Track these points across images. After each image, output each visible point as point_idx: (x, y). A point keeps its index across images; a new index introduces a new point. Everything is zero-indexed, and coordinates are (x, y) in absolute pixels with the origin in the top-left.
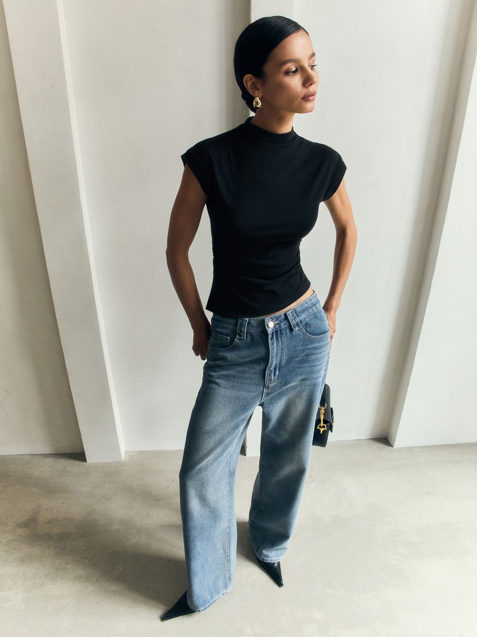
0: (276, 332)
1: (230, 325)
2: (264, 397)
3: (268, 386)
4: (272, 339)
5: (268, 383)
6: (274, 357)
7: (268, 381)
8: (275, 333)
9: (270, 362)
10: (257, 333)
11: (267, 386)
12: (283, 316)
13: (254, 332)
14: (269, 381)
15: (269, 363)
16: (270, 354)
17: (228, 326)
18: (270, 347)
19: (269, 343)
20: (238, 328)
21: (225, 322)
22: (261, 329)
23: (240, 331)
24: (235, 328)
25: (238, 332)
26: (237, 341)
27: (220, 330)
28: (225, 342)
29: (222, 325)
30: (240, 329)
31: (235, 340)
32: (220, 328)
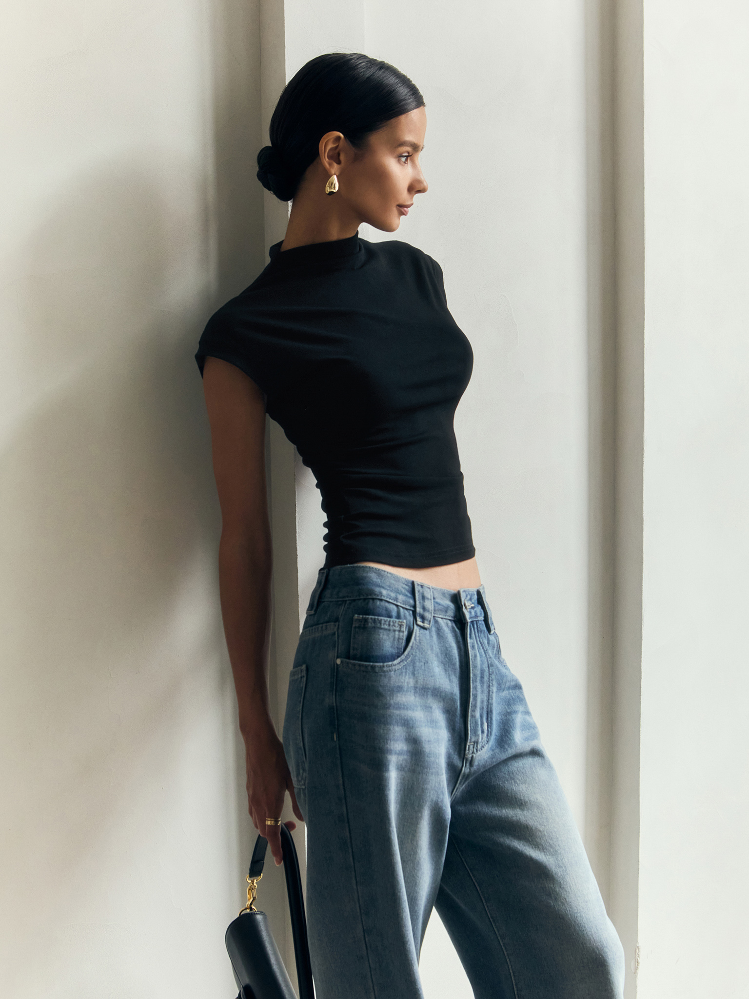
0: (474, 622)
1: (400, 594)
2: (460, 784)
3: (472, 757)
4: (470, 635)
5: (471, 752)
7: (471, 747)
8: (472, 624)
9: (471, 691)
10: (446, 619)
11: (470, 759)
12: (476, 596)
13: (442, 615)
14: (473, 748)
17: (396, 595)
18: (470, 652)
20: (418, 603)
21: (389, 587)
22: (451, 613)
23: (424, 608)
24: (412, 602)
25: (419, 610)
26: (418, 632)
27: (383, 603)
28: (397, 633)
29: (384, 592)
30: (422, 605)
31: (415, 631)
32: (381, 600)
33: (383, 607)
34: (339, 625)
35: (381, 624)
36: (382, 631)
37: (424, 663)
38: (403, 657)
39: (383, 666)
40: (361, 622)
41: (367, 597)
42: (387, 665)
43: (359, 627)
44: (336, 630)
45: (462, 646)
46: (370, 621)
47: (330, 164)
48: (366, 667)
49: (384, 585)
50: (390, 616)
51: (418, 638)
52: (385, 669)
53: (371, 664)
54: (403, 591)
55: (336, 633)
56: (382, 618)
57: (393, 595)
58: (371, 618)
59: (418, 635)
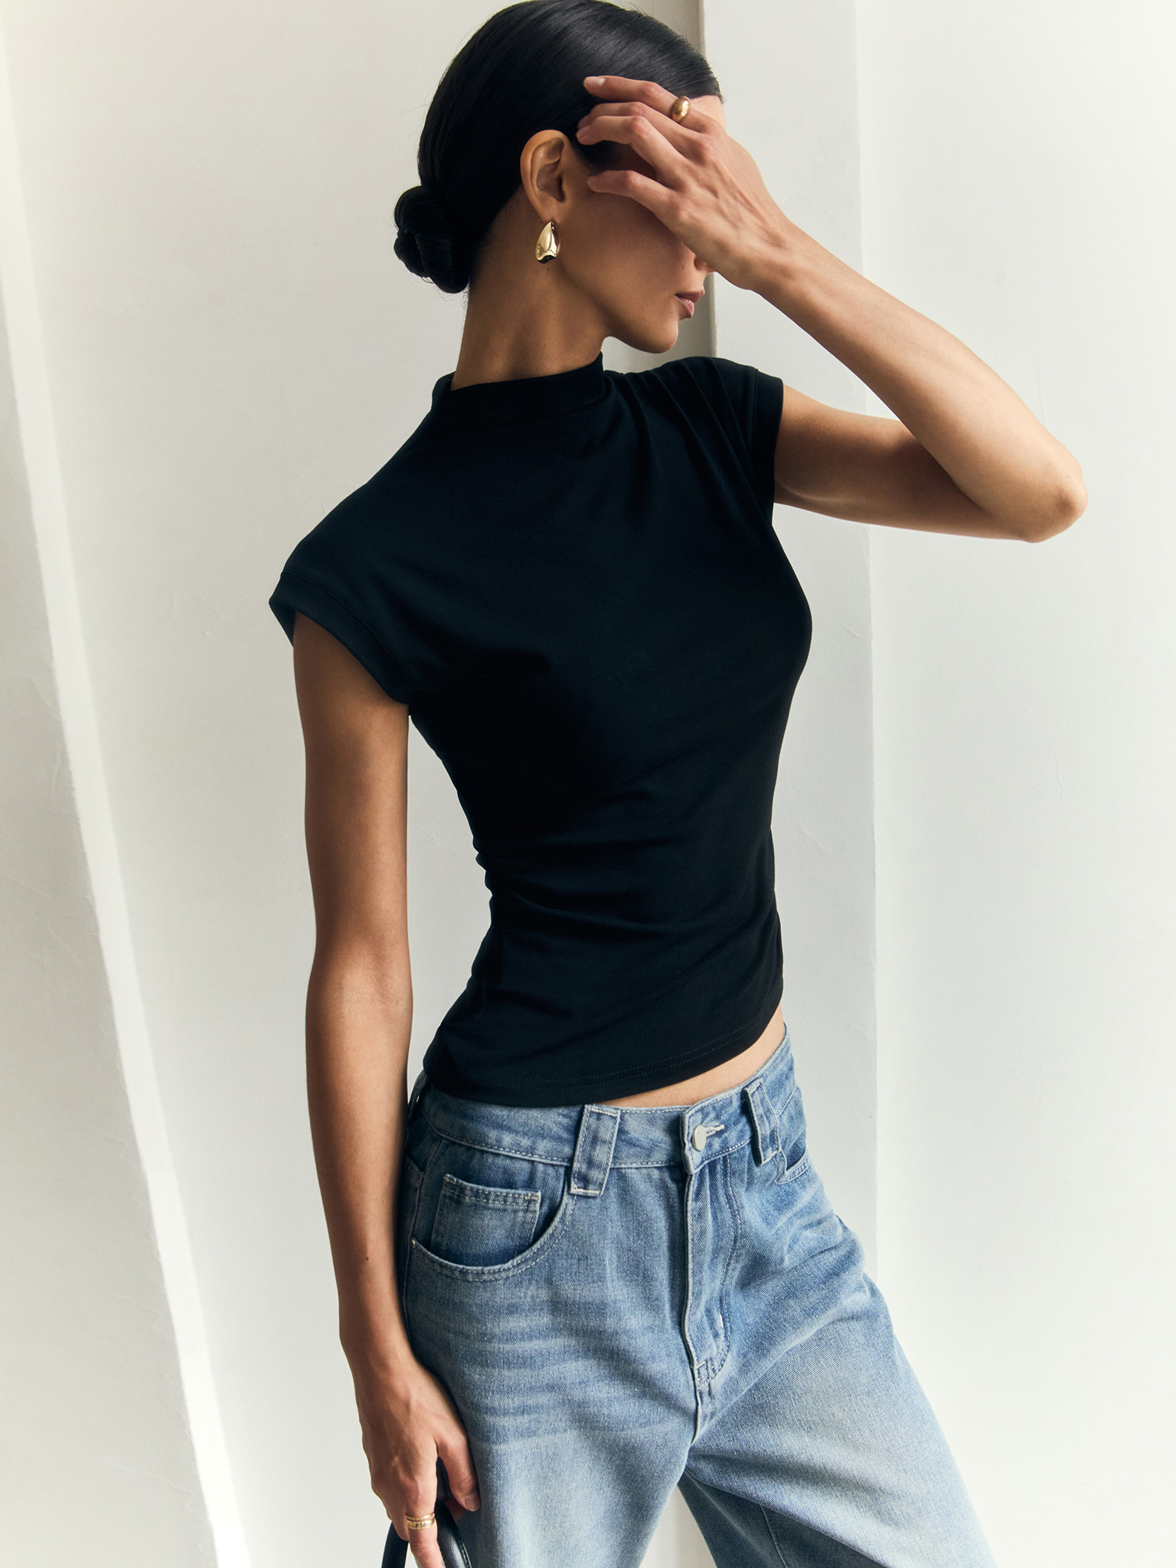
0: (712, 1166)
1: (543, 1137)
3: (709, 1387)
4: (698, 1193)
6: (705, 1267)
7: (704, 1370)
8: (707, 1170)
9: (690, 1289)
10: (644, 1171)
11: (707, 1390)
12: (736, 1103)
13: (634, 1165)
15: (690, 1294)
16: (690, 1256)
17: (534, 1143)
18: (689, 1227)
19: (689, 1214)
20: (579, 1153)
21: (525, 1126)
22: (660, 1156)
23: (590, 1163)
24: (566, 1152)
25: (579, 1165)
26: (570, 1207)
27: (500, 1161)
28: (521, 1214)
29: (508, 1138)
30: (587, 1155)
31: (563, 1206)
32: (498, 1155)
33: (499, 1167)
34: (423, 1179)
35: (488, 1199)
36: (487, 1212)
37: (579, 1260)
38: (528, 1254)
39: (483, 1273)
40: (454, 1189)
41: (473, 1146)
42: (489, 1271)
43: (451, 1198)
44: (418, 1185)
45: (676, 1214)
46: (468, 1192)
47: (543, 201)
49: (512, 1124)
50: (510, 1185)
51: (568, 1218)
52: (485, 1276)
53: (461, 1266)
54: (554, 1131)
56: (492, 1189)
57: (527, 1142)
58: (472, 1188)
59: (569, 1211)
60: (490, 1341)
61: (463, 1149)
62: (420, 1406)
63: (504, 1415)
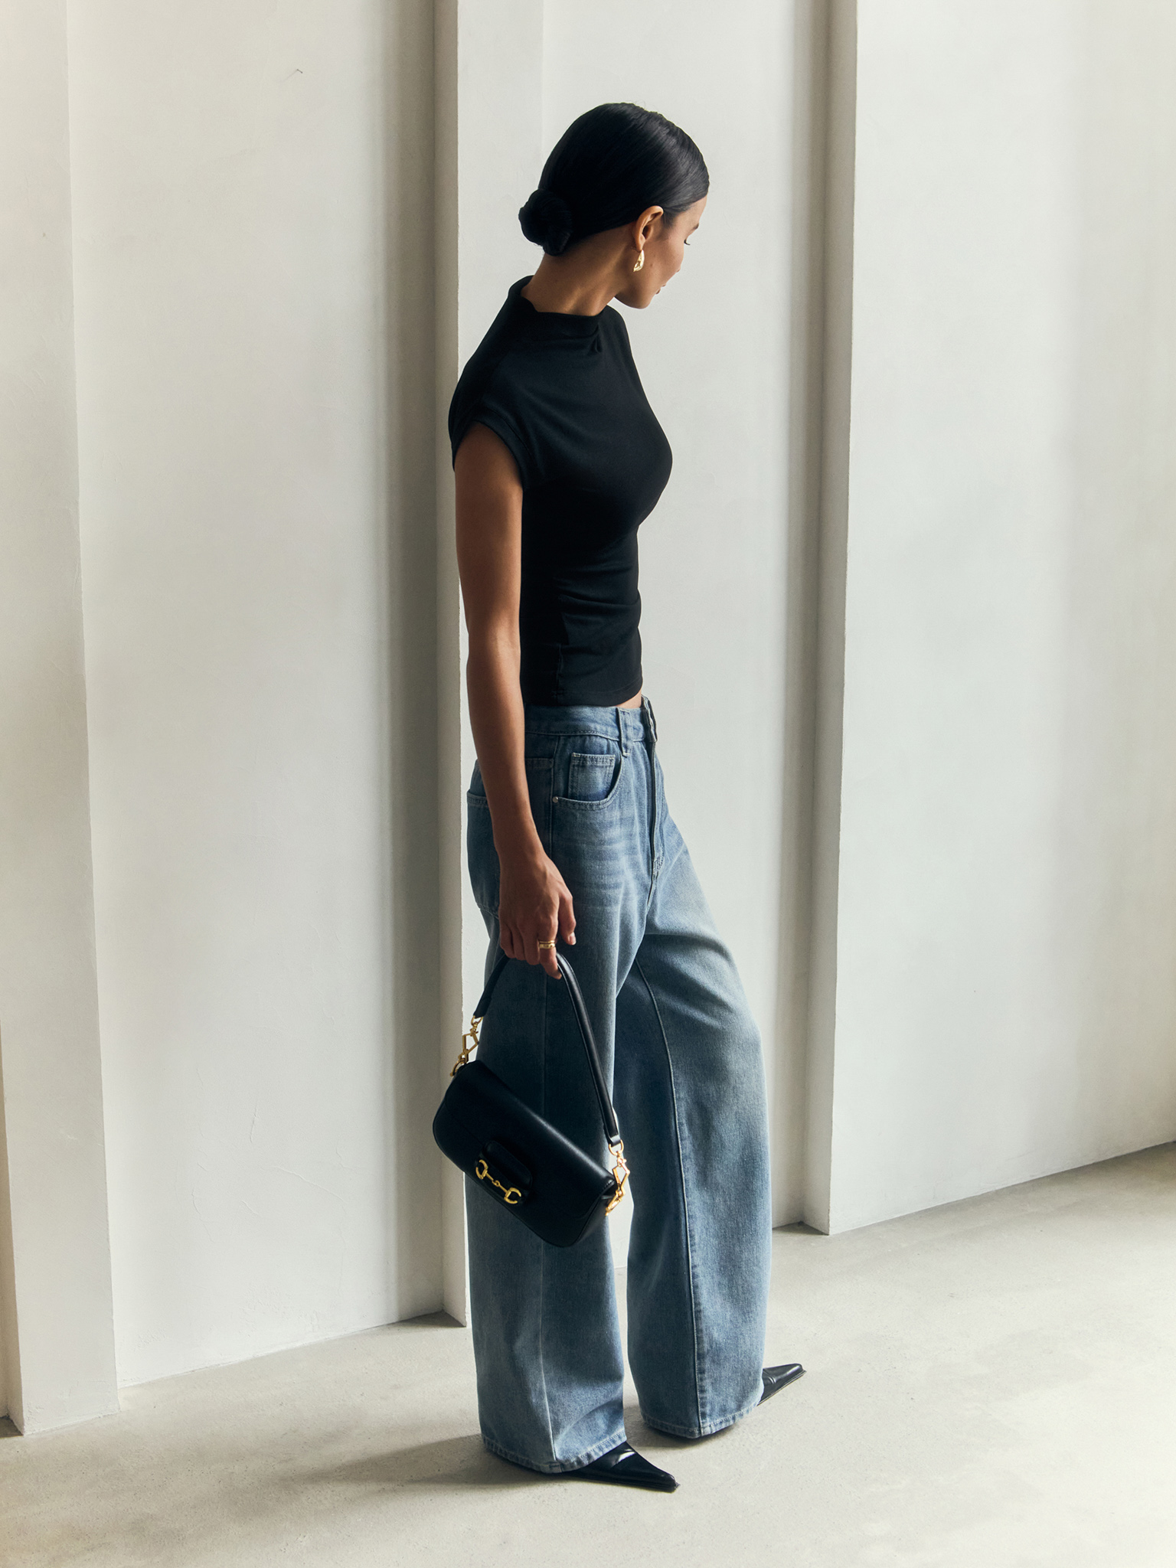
1: (608, 725)
9: (657, 810)
10: (637, 743)
13: (635, 740)
15: (657, 813)
16: (656, 789)
17: (606, 728)
18: (655, 772)
19: (655, 765)
20: (622, 733)
21: (601, 720)
22: (641, 735)
23: (627, 738)
24: (617, 732)
25: (623, 740)
26: (623, 763)
27: (596, 740)
28: (607, 770)
29: (598, 727)
30: (625, 734)
32: (596, 736)
33: (598, 743)
34: (555, 762)
35: (596, 761)
36: (597, 769)
38: (612, 792)
40: (580, 760)
41: (584, 734)
42: (600, 804)
43: (578, 765)
44: (551, 766)
45: (649, 766)
46: (588, 759)
47: (642, 239)
48: (586, 805)
49: (597, 720)
50: (602, 753)
51: (623, 770)
52: (601, 807)
53: (589, 802)
54: (610, 721)
55: (552, 770)
56: (597, 755)
57: (604, 729)
58: (589, 756)
59: (622, 766)
60: (603, 844)
61: (578, 737)
62: (551, 875)
63: (610, 888)
